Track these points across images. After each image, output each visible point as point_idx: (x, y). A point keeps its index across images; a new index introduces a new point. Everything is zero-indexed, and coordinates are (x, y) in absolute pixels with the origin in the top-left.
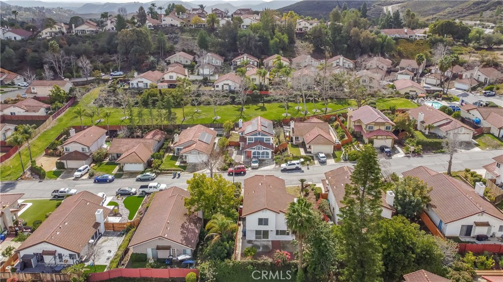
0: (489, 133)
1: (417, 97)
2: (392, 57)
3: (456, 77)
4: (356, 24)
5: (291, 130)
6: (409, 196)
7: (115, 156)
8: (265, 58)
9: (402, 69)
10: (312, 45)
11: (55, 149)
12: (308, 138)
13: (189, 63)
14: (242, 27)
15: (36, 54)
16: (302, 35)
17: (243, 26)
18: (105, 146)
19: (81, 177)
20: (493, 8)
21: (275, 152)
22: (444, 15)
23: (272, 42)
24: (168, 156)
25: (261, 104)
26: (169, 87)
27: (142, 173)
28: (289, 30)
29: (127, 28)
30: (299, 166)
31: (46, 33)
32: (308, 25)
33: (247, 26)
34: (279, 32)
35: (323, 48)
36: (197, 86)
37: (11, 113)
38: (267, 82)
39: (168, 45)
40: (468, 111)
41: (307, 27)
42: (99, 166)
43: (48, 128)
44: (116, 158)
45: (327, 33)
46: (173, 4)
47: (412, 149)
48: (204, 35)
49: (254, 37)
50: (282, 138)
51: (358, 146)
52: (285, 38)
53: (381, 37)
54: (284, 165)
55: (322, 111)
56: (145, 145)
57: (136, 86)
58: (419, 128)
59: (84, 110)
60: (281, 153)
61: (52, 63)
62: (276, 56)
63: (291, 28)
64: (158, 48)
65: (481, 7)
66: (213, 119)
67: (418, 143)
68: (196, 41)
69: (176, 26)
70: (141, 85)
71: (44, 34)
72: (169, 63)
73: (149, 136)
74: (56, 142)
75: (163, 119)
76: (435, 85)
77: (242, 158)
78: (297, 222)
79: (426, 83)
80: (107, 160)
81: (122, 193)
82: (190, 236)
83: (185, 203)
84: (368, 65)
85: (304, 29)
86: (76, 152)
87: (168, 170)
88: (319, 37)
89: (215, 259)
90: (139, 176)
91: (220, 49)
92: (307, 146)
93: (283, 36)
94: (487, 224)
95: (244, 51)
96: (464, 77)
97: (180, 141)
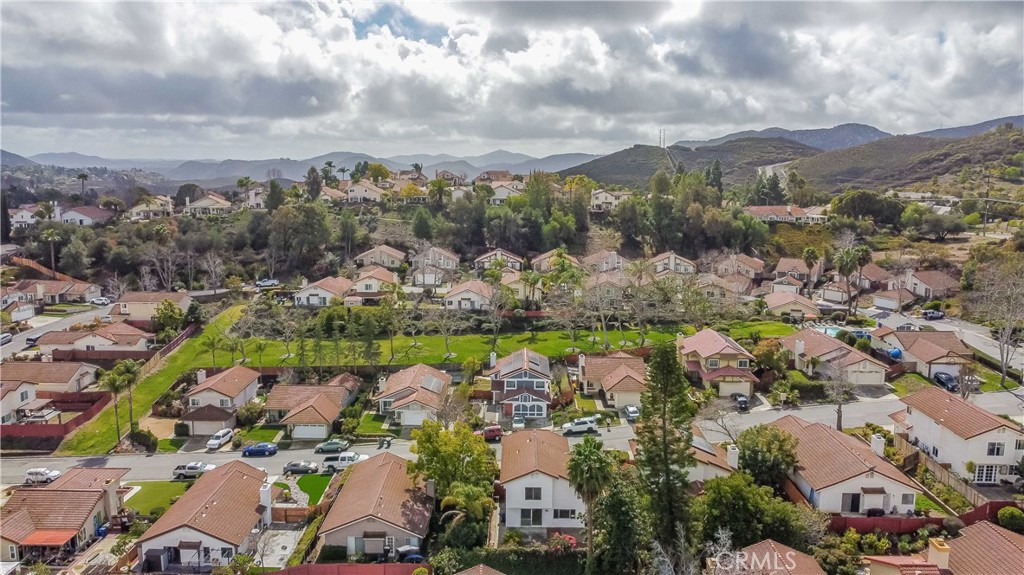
0: (915, 372)
1: (803, 320)
2: (763, 255)
3: (876, 287)
4: (698, 197)
5: (580, 373)
6: (762, 451)
7: (276, 415)
8: (535, 257)
9: (782, 274)
10: (620, 234)
11: (169, 405)
12: (608, 382)
13: (397, 264)
14: (491, 202)
15: (124, 249)
16: (601, 217)
17: (494, 200)
18: (257, 400)
19: (219, 448)
20: (956, 169)
21: (552, 407)
22: (868, 183)
23: (546, 229)
24: (368, 415)
25: (528, 334)
26: (364, 304)
27: (325, 440)
28: (578, 209)
29: (287, 203)
30: (594, 426)
31: (138, 214)
32: (611, 199)
33: (502, 201)
34: (559, 210)
35: (639, 239)
36: (414, 303)
37: (88, 347)
38: (538, 296)
39: (361, 232)
40: (882, 337)
41: (611, 203)
42: (249, 431)
43: (152, 372)
44: (277, 418)
45: (645, 212)
46: (366, 163)
47: (783, 397)
48: (425, 216)
49: (515, 220)
50: (565, 384)
51: (693, 394)
52: (570, 221)
53: (743, 220)
54: (568, 426)
55: (636, 344)
56: (327, 395)
57: (305, 303)
58: (797, 365)
59: (221, 340)
60: (563, 408)
61: (153, 264)
62: (555, 251)
63: (581, 204)
64: (342, 239)
65: (935, 168)
66: (445, 357)
67: (793, 387)
68: (411, 227)
69: (374, 201)
70: (314, 301)
71: (134, 214)
72: (360, 265)
73: (335, 381)
74: (172, 393)
75: (357, 356)
76: (840, 303)
77: (497, 416)
78: (582, 471)
79: (825, 300)
80: (262, 422)
81: (294, 470)
82: (416, 519)
83: (408, 469)
84: (721, 267)
85: (604, 206)
86: (210, 407)
87: (369, 436)
88: (631, 220)
89: (458, 547)
90: (321, 445)
91: (454, 240)
92: (608, 396)
93: (567, 218)
94: (881, 491)
95: (497, 244)
96: (890, 287)
97: (388, 389)
